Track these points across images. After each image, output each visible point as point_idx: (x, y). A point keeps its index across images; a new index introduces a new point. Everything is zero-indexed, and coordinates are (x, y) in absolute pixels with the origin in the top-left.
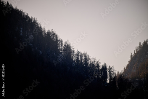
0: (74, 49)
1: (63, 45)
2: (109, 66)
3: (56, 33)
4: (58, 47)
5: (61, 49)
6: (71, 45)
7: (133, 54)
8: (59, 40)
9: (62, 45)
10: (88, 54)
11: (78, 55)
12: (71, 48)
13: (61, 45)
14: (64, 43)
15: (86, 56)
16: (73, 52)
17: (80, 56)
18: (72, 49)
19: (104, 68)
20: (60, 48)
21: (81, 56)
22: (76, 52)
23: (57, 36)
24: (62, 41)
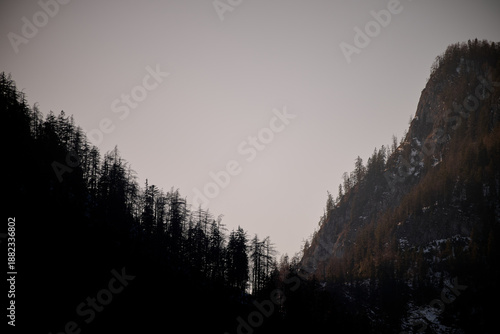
0: (137, 181)
1: (100, 166)
2: (253, 237)
3: (76, 125)
4: (82, 172)
5: (93, 180)
6: (127, 166)
7: (334, 199)
8: (87, 149)
9: (95, 166)
10: (182, 196)
11: (149, 200)
12: (126, 176)
13: (91, 166)
14: (102, 159)
15: (176, 203)
16: (133, 189)
17: (157, 204)
18: (130, 181)
19: (238, 242)
20: (88, 176)
21: (161, 204)
22: (142, 188)
23: (78, 135)
24: (95, 153)
